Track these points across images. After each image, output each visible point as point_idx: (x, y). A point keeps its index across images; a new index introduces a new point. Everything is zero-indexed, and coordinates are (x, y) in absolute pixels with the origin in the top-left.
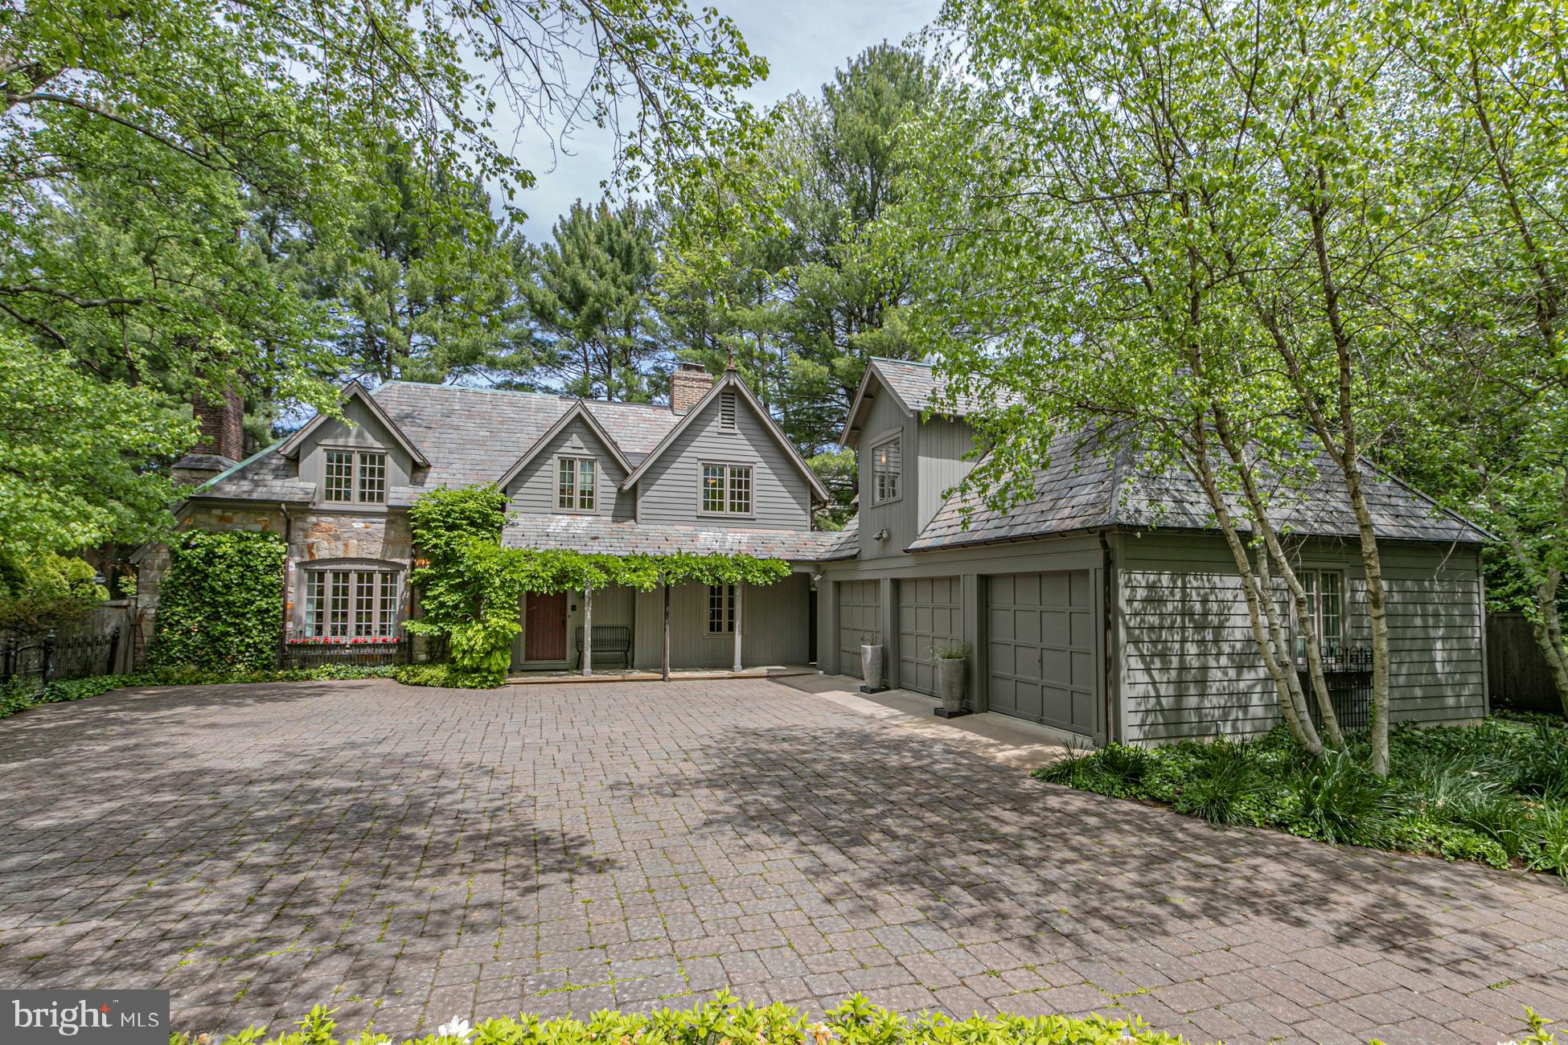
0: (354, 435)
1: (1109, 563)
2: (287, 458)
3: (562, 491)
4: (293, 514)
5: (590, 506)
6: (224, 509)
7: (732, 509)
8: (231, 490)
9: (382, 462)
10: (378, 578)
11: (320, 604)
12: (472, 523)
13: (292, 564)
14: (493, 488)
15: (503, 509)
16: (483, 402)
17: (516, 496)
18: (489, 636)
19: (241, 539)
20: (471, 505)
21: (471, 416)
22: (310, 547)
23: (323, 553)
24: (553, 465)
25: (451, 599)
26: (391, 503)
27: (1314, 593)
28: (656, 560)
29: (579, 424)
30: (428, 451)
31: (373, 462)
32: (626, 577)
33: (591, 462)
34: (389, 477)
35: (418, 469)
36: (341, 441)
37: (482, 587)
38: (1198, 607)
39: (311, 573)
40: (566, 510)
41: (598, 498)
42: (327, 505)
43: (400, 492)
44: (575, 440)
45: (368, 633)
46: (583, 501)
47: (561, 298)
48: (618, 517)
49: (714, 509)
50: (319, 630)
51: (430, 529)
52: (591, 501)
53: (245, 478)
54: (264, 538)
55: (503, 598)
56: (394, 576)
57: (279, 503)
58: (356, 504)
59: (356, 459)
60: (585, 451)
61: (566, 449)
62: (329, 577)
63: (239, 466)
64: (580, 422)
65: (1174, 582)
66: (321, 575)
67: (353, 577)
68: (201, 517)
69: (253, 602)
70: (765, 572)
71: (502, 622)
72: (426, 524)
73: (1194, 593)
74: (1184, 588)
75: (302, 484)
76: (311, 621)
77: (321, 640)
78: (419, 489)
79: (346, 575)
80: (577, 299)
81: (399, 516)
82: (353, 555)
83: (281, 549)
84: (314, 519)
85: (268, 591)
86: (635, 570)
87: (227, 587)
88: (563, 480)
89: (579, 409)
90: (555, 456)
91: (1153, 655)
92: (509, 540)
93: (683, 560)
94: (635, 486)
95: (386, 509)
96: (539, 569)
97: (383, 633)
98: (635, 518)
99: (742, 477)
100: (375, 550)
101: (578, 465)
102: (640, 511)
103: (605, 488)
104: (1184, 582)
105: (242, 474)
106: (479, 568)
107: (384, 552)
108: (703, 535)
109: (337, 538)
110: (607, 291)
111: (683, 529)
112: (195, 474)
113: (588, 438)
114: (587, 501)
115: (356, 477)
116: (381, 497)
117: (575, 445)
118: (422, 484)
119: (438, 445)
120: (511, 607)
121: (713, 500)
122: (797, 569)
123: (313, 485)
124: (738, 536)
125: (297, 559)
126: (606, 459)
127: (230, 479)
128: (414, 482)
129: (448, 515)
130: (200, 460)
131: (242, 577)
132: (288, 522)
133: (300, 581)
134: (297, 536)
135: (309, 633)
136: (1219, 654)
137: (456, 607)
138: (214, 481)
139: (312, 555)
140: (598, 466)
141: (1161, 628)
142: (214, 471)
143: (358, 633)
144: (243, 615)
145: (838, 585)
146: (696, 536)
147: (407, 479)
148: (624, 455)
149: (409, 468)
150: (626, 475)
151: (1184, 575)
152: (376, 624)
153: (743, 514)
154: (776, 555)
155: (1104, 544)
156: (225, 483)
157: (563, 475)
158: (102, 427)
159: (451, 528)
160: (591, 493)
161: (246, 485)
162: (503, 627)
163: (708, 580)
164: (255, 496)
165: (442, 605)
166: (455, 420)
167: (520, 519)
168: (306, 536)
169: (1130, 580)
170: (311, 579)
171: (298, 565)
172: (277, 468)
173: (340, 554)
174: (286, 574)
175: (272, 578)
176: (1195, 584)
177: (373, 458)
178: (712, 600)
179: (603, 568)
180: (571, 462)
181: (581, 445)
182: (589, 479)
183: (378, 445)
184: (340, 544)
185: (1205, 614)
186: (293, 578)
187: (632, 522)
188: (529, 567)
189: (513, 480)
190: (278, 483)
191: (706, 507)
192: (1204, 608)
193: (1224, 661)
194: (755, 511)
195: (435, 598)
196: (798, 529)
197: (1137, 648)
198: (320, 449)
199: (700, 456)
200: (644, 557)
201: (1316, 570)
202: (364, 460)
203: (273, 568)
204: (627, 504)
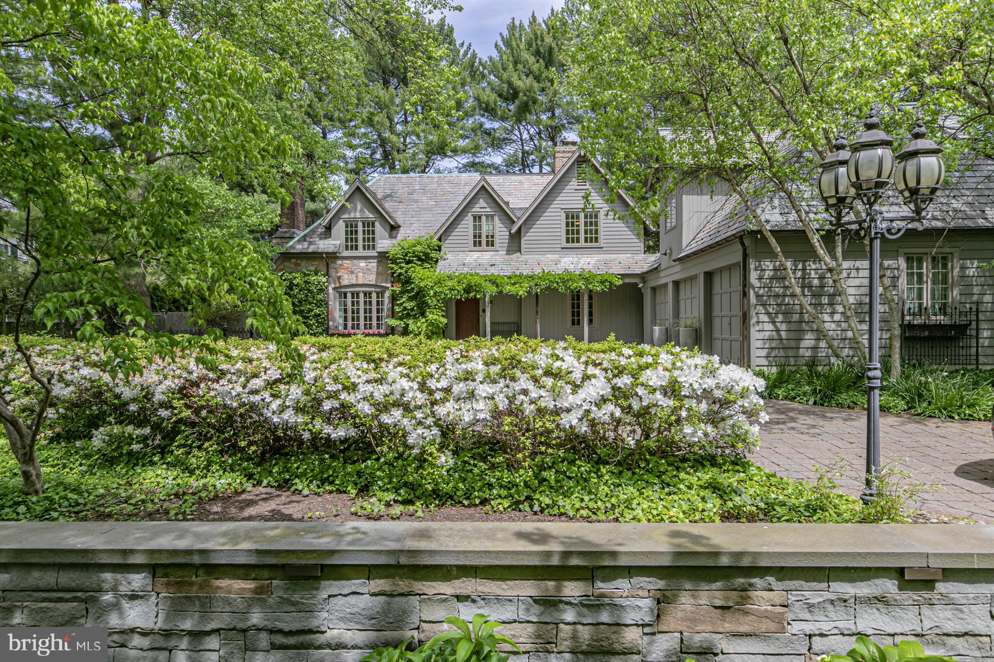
0: (359, 212)
1: (745, 256)
2: (325, 227)
3: (475, 237)
4: (329, 259)
5: (492, 245)
6: (297, 258)
7: (586, 241)
8: (299, 248)
9: (373, 226)
10: (374, 295)
11: (345, 311)
12: (420, 259)
13: (330, 288)
14: (432, 238)
15: (440, 250)
16: (432, 183)
17: (447, 242)
18: (429, 325)
19: (305, 275)
20: (419, 248)
21: (425, 193)
22: (339, 278)
23: (345, 282)
24: (469, 220)
25: (409, 305)
26: (379, 250)
27: (924, 270)
28: (527, 277)
29: (483, 192)
30: (400, 218)
31: (368, 226)
32: (508, 289)
33: (492, 216)
34: (377, 236)
35: (393, 229)
36: (352, 215)
37: (424, 296)
38: (816, 282)
39: (340, 293)
40: (477, 248)
41: (497, 240)
42: (346, 253)
43: (384, 243)
44: (482, 203)
45: (371, 328)
46: (487, 242)
47: (500, 96)
48: (509, 252)
49: (573, 242)
50: (345, 328)
51: (397, 264)
52: (492, 242)
53: (305, 240)
54: (316, 274)
55: (435, 302)
56: (383, 293)
57: (322, 253)
58: (361, 252)
59: (360, 224)
60: (488, 209)
61: (476, 209)
62: (349, 295)
63: (302, 234)
64: (484, 191)
65: (796, 266)
66: (345, 294)
67: (362, 295)
68: (287, 264)
69: (312, 311)
70: (602, 282)
71: (435, 317)
72: (394, 261)
73: (813, 272)
74: (804, 269)
75: (333, 242)
76: (341, 321)
77: (346, 332)
78: (394, 241)
79: (358, 294)
80: (511, 95)
81: (383, 257)
82: (360, 282)
83: (324, 280)
84: (340, 262)
85: (319, 304)
86: (514, 284)
87: (300, 302)
88: (475, 229)
89: (483, 183)
90: (470, 214)
91: (777, 313)
92: (442, 268)
93: (544, 276)
94: (520, 229)
95: (376, 254)
96: (455, 284)
97: (378, 328)
98: (520, 251)
99: (592, 218)
100: (372, 279)
101: (484, 218)
102: (523, 246)
103: (501, 232)
104: (804, 266)
105: (304, 239)
106: (421, 285)
107: (377, 280)
108: (564, 260)
109: (352, 273)
110: (531, 87)
111: (550, 256)
112: (283, 240)
113: (490, 201)
114: (490, 243)
115: (360, 236)
116: (374, 248)
117: (482, 206)
118: (396, 237)
119: (405, 213)
120: (440, 308)
121: (572, 236)
122: (627, 280)
123: (338, 242)
124: (589, 260)
125: (333, 285)
126: (501, 214)
127: (299, 241)
128: (392, 236)
129: (406, 255)
130: (285, 232)
131: (307, 296)
132: (328, 264)
133: (335, 299)
134: (332, 272)
135: (341, 328)
136: (833, 313)
137: (412, 309)
138: (291, 243)
139: (340, 283)
140: (496, 219)
141: (785, 296)
142: (292, 238)
143: (365, 328)
144: (308, 318)
145: (654, 289)
146: (560, 261)
147: (387, 235)
148: (512, 210)
149: (388, 229)
150: (513, 222)
151: (804, 261)
152: (374, 322)
153: (594, 245)
154: (611, 271)
155: (743, 244)
156: (296, 245)
157: (475, 226)
158: (240, 218)
159: (408, 262)
160: (492, 237)
161: (306, 245)
162: (435, 320)
163: (561, 289)
164: (310, 250)
165: (405, 309)
166: (415, 196)
167: (449, 256)
168: (337, 272)
169: (760, 265)
170: (340, 297)
171: (334, 289)
172: (321, 234)
173: (354, 282)
174: (328, 294)
175: (320, 297)
176: (813, 266)
177: (368, 225)
178: (573, 304)
179: (494, 283)
180: (480, 218)
181: (485, 205)
182: (491, 227)
183: (371, 216)
184: (354, 276)
185: (822, 286)
186: (331, 297)
187: (518, 254)
188: (450, 283)
189: (445, 231)
190: (322, 242)
191: (568, 241)
192: (821, 282)
193: (837, 317)
194: (602, 242)
195: (401, 304)
196: (635, 253)
197: (766, 309)
198: (341, 221)
199: (562, 206)
200: (520, 276)
201: (926, 254)
202: (364, 226)
203: (321, 291)
204: (515, 241)
